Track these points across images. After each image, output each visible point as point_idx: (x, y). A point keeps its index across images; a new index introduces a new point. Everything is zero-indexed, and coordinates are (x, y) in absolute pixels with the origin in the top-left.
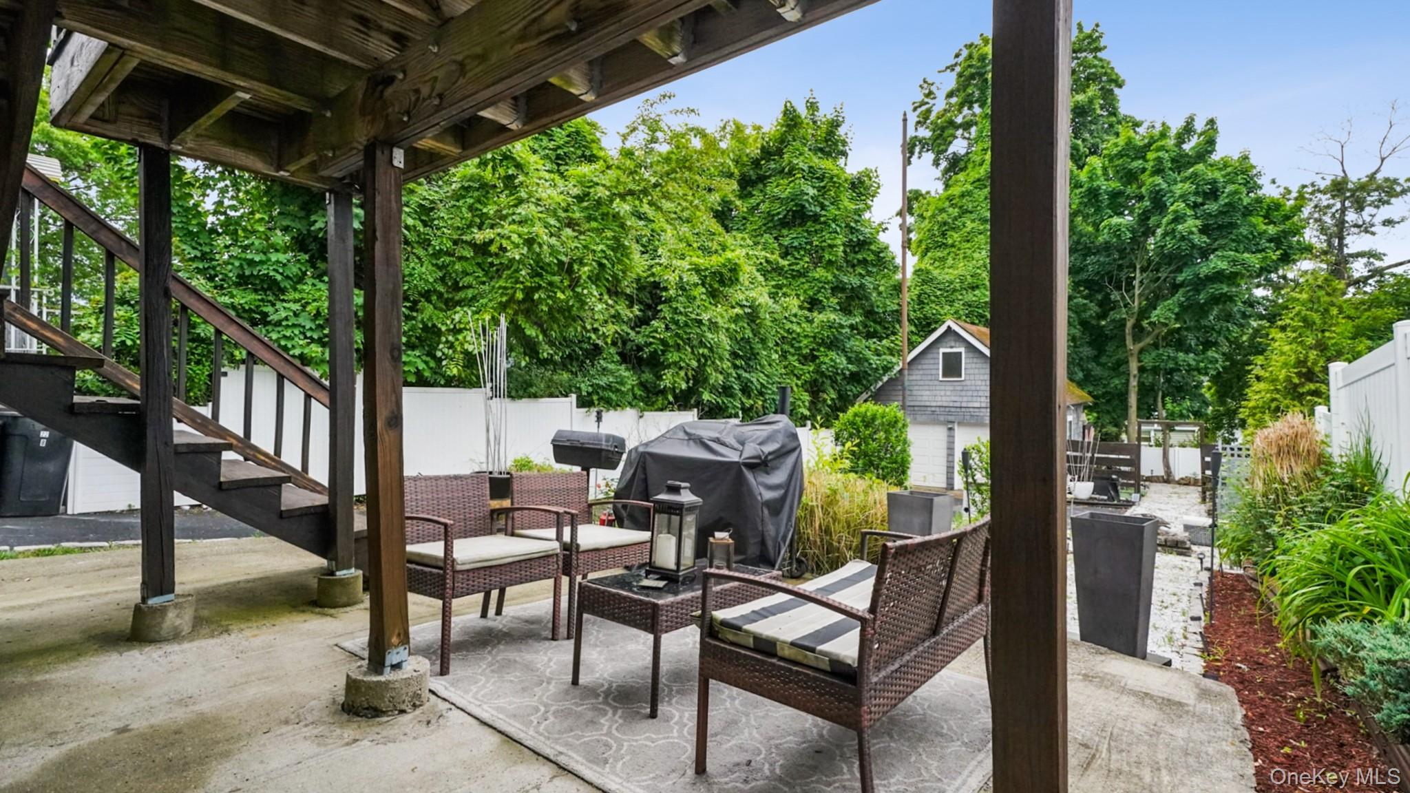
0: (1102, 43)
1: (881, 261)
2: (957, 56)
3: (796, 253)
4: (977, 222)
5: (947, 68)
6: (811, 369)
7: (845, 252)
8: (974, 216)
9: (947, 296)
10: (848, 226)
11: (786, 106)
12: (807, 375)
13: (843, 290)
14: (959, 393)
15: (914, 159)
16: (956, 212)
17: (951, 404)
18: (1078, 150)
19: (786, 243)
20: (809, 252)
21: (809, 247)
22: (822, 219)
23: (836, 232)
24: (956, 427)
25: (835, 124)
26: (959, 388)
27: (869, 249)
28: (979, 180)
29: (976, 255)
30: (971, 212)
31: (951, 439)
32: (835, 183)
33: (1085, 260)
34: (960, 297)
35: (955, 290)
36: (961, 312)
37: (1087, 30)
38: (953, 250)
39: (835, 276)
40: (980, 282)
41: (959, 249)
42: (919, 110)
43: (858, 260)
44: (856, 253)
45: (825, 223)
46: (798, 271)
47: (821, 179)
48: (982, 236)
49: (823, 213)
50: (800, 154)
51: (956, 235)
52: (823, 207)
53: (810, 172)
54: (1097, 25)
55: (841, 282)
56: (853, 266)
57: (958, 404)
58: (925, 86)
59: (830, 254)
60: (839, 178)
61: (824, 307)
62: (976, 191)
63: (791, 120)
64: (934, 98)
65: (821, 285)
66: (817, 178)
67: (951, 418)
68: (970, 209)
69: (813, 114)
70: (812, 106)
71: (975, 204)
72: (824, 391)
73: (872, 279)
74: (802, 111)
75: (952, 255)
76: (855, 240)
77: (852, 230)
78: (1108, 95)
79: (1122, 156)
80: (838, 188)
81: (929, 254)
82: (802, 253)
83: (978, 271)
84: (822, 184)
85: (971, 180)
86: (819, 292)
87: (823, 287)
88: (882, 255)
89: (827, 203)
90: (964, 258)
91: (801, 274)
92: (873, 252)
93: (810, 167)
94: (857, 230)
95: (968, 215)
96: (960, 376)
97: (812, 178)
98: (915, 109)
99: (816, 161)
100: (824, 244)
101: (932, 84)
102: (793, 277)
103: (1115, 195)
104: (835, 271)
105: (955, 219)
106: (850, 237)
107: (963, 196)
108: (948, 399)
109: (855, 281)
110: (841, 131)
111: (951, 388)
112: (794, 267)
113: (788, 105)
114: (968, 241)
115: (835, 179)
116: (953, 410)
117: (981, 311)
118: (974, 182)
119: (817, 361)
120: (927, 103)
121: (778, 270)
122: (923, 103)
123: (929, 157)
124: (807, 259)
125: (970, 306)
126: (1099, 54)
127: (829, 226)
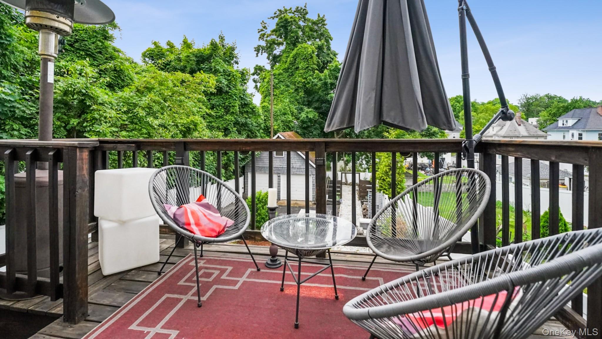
0: (325, 22)
1: (253, 112)
2: (275, 14)
3: (218, 108)
4: (285, 86)
5: (271, 17)
6: (225, 159)
7: (239, 108)
8: (283, 84)
9: (275, 118)
10: (240, 97)
11: (212, 41)
12: (224, 161)
13: (238, 124)
14: (282, 162)
15: (259, 54)
16: (276, 81)
17: (279, 166)
18: (319, 63)
19: (213, 103)
20: (223, 107)
21: (223, 105)
22: (230, 94)
23: (235, 100)
24: (281, 175)
25: (233, 49)
26: (282, 160)
27: (249, 107)
28: (285, 69)
29: (285, 100)
30: (282, 82)
31: (279, 180)
32: (235, 78)
33: (322, 105)
34: (280, 118)
35: (278, 116)
36: (280, 125)
37: (321, 16)
38: (276, 97)
39: (235, 118)
40: (287, 112)
41: (279, 97)
42: (261, 33)
43: (244, 111)
44: (243, 108)
45: (231, 95)
46: (219, 116)
47: (229, 75)
48: (286, 92)
49: (230, 91)
50: (219, 64)
51: (277, 91)
52: (230, 89)
53: (224, 72)
54: (324, 16)
55: (238, 121)
56: (242, 113)
57: (282, 167)
58: (263, 23)
59: (233, 109)
60: (236, 77)
61: (231, 132)
62: (284, 73)
63: (214, 46)
64: (267, 29)
65: (229, 122)
66: (227, 75)
67: (279, 172)
68: (282, 80)
69: (222, 42)
70: (222, 38)
71: (284, 79)
72: (230, 166)
73: (250, 120)
74: (218, 41)
75: (276, 99)
76: (243, 103)
77: (242, 99)
78: (327, 41)
79: (334, 71)
80: (236, 80)
81: (267, 98)
82: (221, 107)
83: (286, 107)
84: (229, 78)
85: (282, 68)
86: (229, 125)
87: (230, 123)
88: (254, 110)
89: (231, 87)
90: (281, 101)
91: (221, 117)
92: (251, 108)
93: (224, 70)
94: (244, 99)
95: (281, 83)
96: (282, 155)
97: (225, 75)
98: (259, 32)
99: (226, 66)
100: (230, 105)
101: (266, 24)
102: (217, 118)
103: (332, 84)
104: (235, 116)
105: (277, 84)
106: (241, 101)
107: (279, 75)
108: (278, 164)
109: (243, 120)
110: (236, 52)
111: (279, 160)
112: (217, 114)
113: (213, 40)
114: (282, 94)
115: (235, 77)
116: (280, 169)
117: (287, 124)
118: (283, 69)
119: (228, 155)
120: (263, 31)
121: (209, 115)
122: (262, 30)
123: (265, 55)
124: (223, 110)
125: (283, 122)
126: (325, 26)
127: (233, 97)
